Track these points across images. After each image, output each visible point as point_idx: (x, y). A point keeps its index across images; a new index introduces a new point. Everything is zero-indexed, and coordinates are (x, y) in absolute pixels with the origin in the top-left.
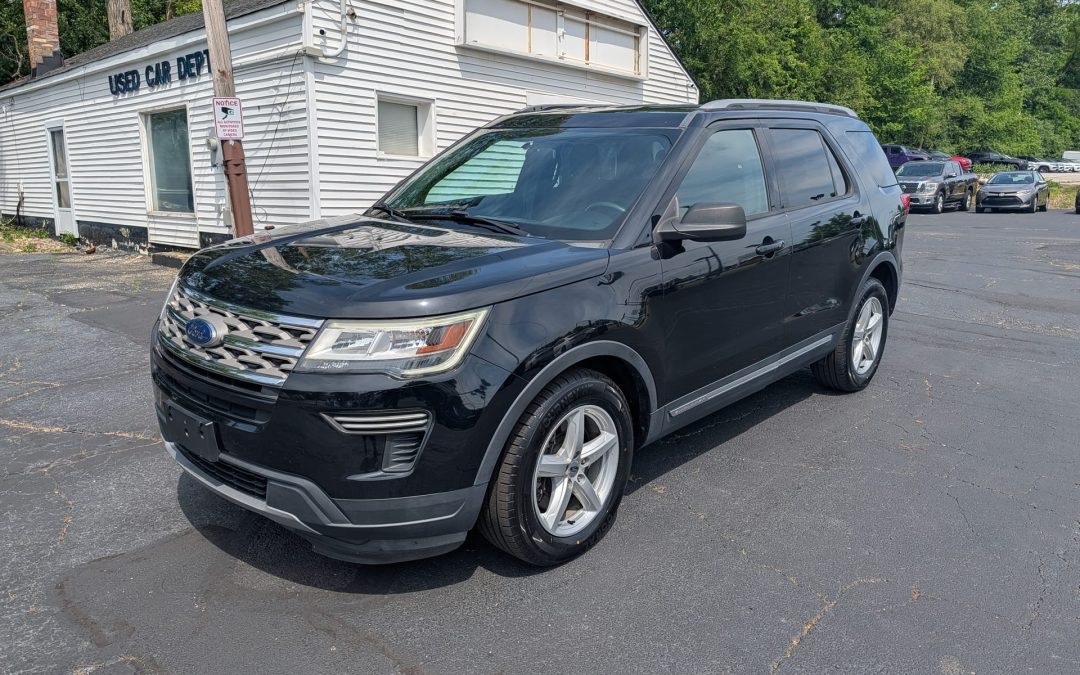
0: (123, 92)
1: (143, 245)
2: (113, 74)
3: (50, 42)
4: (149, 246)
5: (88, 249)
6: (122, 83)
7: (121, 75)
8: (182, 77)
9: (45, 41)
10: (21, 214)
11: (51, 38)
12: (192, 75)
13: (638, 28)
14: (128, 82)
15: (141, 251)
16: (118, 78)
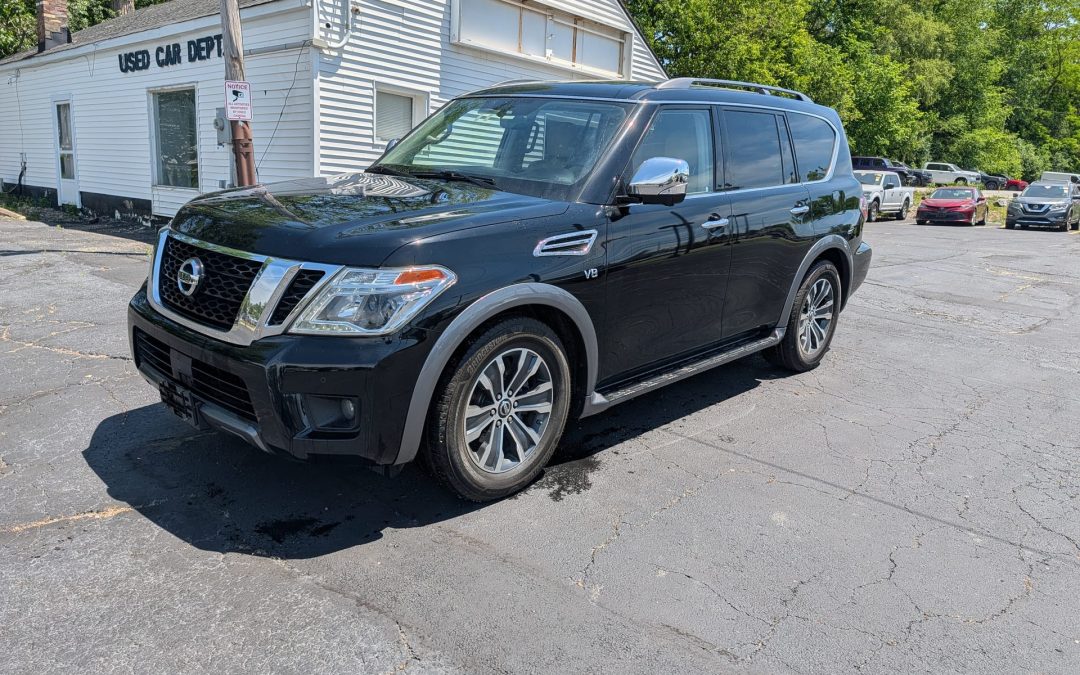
0: (132, 70)
1: (146, 217)
2: (123, 52)
3: (59, 18)
4: (152, 218)
5: (91, 219)
6: (132, 62)
7: (131, 54)
8: (191, 59)
9: (54, 16)
10: (23, 183)
11: (60, 14)
12: (202, 58)
13: (623, 34)
14: (138, 60)
15: (144, 223)
16: (128, 57)
